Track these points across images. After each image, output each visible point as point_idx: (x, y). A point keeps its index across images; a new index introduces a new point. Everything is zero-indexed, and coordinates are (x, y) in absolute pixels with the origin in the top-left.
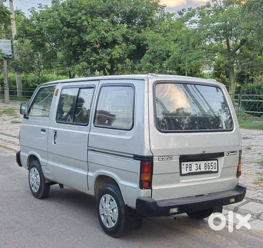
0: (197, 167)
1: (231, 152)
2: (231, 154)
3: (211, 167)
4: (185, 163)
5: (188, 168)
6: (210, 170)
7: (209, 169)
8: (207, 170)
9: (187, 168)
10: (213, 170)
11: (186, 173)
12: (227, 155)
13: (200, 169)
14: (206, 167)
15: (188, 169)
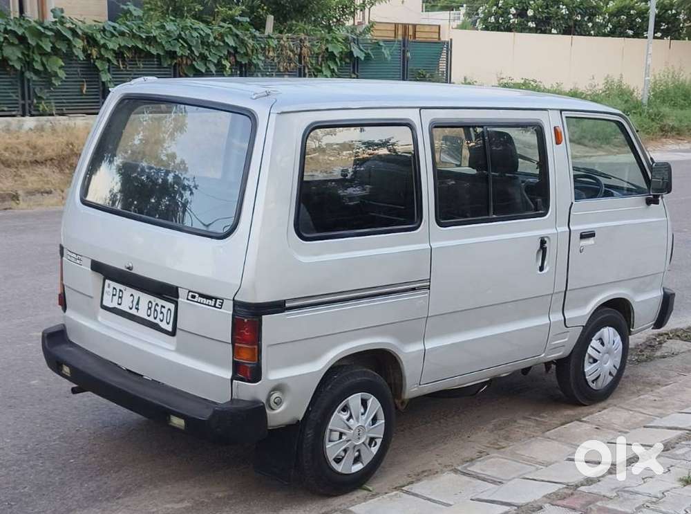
0: (132, 302)
1: (201, 295)
2: (198, 298)
3: (160, 316)
4: (113, 284)
5: (115, 295)
6: (157, 321)
7: (155, 318)
8: (151, 319)
9: (113, 295)
10: (163, 325)
11: (111, 305)
12: (188, 299)
13: (137, 309)
14: (149, 311)
15: (116, 298)
